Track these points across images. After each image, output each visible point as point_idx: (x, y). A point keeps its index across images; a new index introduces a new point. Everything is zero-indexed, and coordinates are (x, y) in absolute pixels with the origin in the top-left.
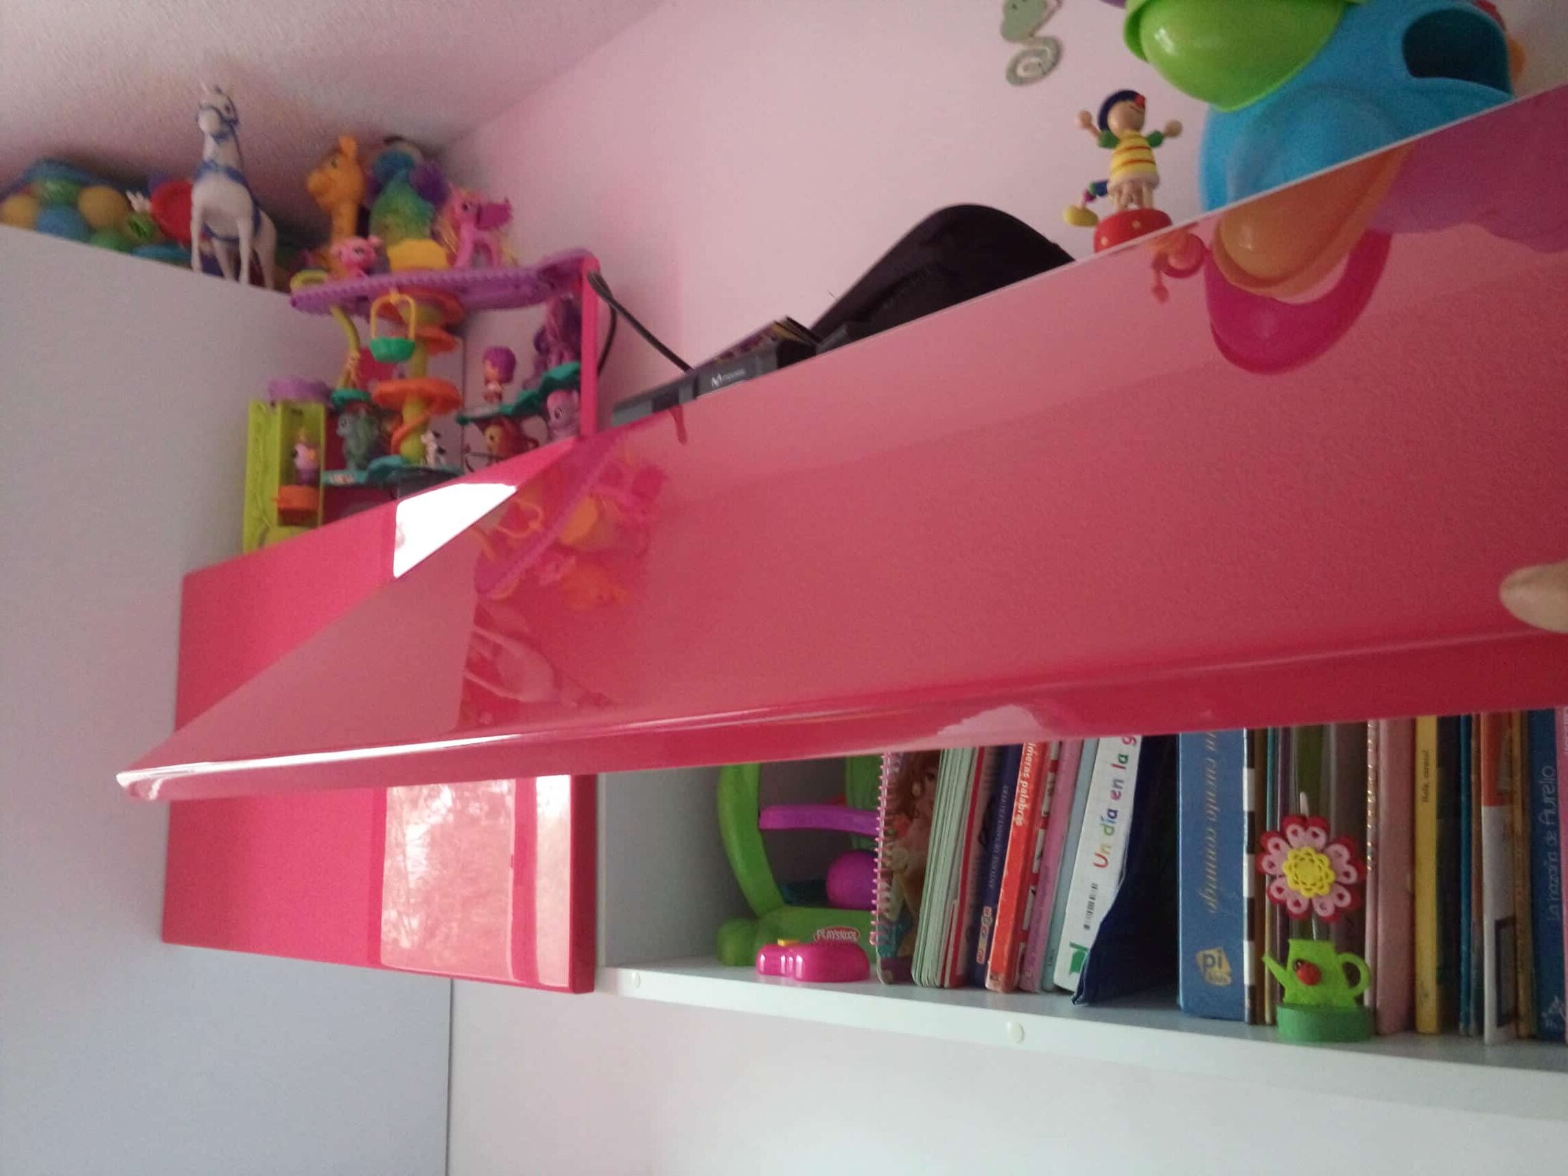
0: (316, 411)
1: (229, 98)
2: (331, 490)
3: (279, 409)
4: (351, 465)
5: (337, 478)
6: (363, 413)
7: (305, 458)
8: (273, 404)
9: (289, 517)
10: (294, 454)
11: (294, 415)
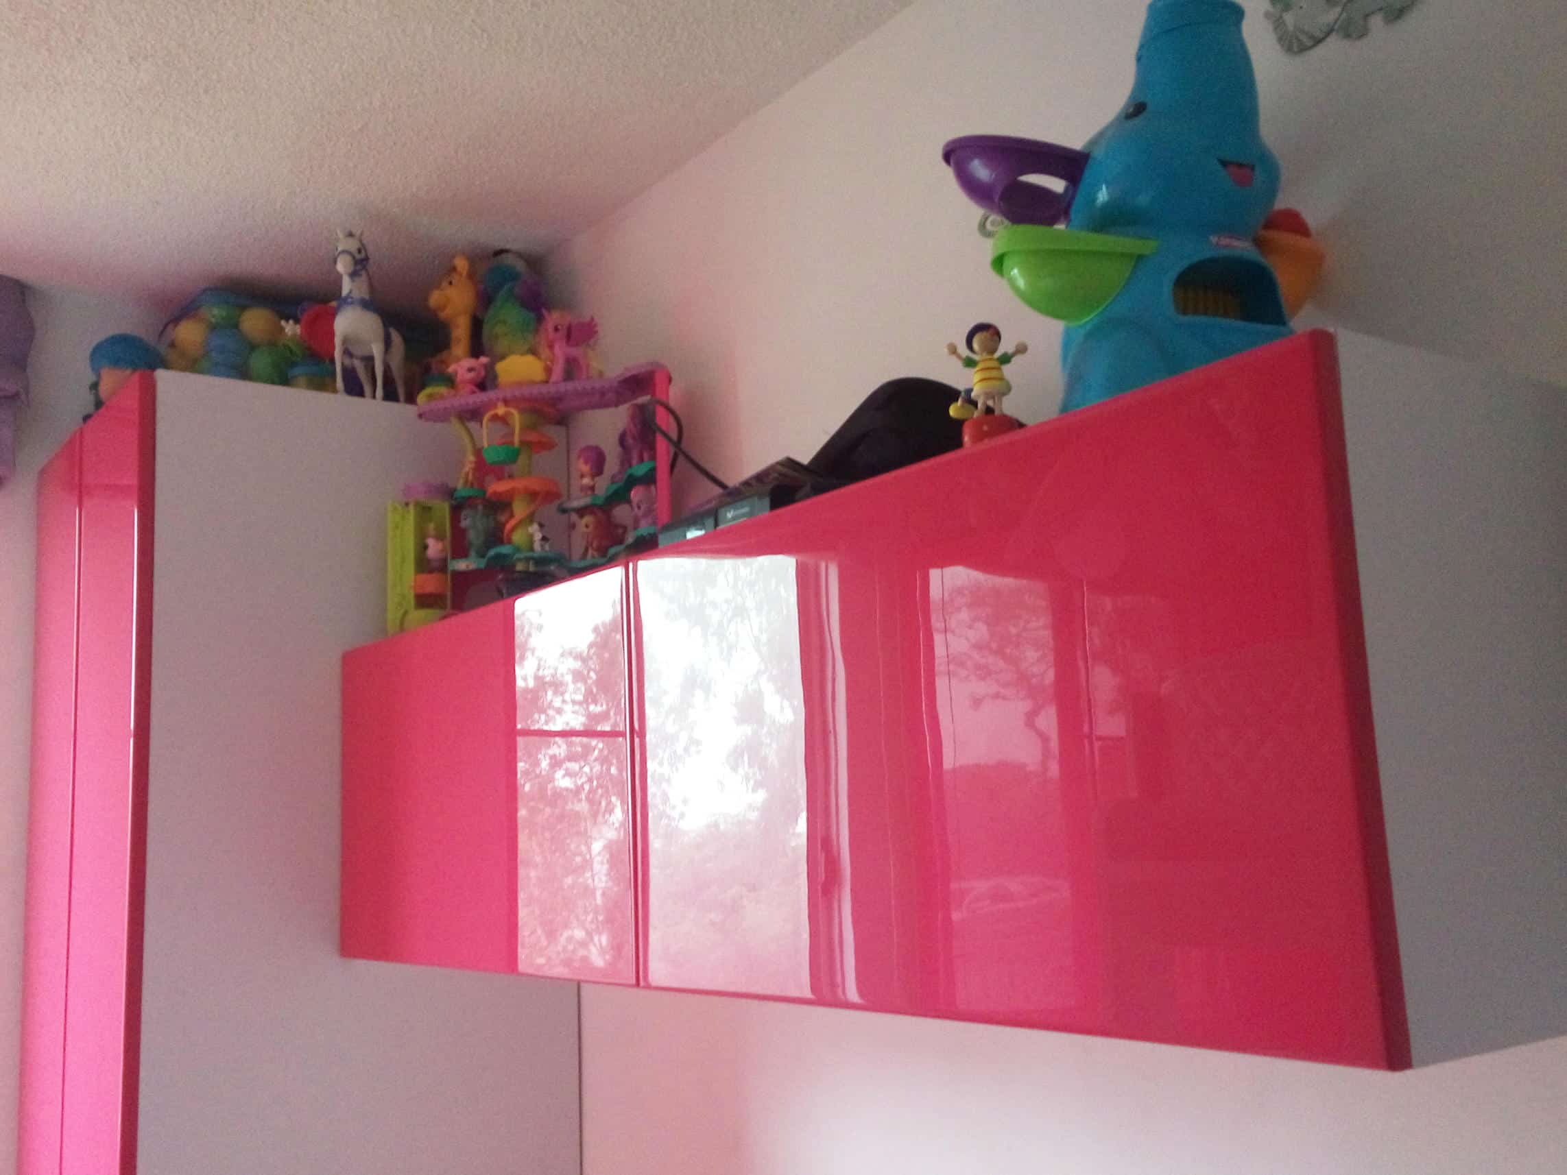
0: (443, 509)
1: (361, 241)
2: (457, 575)
3: (411, 508)
4: (473, 553)
5: (462, 565)
6: (480, 507)
7: (434, 548)
8: (407, 504)
9: (424, 600)
10: (426, 547)
11: (424, 511)
